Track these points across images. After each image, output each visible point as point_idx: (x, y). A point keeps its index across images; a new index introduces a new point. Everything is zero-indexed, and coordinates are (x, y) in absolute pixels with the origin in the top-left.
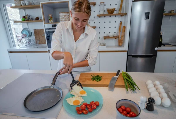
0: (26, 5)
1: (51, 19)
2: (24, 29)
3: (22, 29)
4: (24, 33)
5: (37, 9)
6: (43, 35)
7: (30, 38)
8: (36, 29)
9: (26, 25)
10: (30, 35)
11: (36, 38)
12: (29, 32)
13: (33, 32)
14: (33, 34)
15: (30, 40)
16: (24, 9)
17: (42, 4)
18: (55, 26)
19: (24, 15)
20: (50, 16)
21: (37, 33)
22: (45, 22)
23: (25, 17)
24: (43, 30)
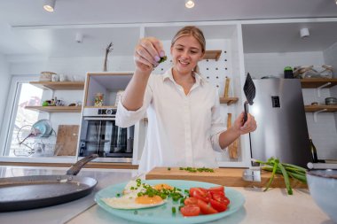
0: (59, 81)
1: (99, 101)
2: (39, 121)
3: (37, 121)
4: (38, 128)
5: (77, 91)
6: (74, 134)
7: (46, 141)
9: (46, 116)
10: (48, 135)
11: (57, 142)
12: (47, 127)
13: (56, 129)
14: (53, 133)
15: (44, 146)
16: (54, 90)
17: (89, 75)
18: (104, 112)
19: (50, 99)
20: (99, 94)
21: (64, 132)
22: (86, 105)
23: (49, 102)
24: (78, 126)
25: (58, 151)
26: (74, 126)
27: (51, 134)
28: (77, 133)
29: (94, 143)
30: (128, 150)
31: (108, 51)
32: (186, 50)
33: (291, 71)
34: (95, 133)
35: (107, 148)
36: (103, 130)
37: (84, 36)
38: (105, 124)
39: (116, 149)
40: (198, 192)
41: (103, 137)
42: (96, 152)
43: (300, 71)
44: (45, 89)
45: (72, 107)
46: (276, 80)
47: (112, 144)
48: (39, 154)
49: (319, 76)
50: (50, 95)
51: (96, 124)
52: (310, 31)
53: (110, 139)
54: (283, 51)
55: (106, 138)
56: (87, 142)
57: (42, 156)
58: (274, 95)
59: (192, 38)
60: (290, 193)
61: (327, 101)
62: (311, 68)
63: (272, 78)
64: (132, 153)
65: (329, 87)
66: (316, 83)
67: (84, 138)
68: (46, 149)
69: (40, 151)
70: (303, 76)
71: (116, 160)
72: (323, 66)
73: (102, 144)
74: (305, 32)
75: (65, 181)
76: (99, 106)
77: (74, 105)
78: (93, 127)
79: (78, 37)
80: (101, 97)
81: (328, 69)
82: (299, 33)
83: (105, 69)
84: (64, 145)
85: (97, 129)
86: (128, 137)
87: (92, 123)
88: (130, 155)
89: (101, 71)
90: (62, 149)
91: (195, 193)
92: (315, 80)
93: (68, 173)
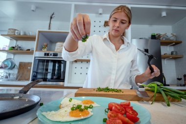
0: (20, 34)
1: (45, 48)
2: (7, 59)
3: (5, 59)
4: (6, 63)
6: (29, 68)
7: (11, 72)
8: (22, 62)
9: (12, 56)
10: (12, 67)
11: (18, 72)
12: (12, 63)
13: (17, 64)
14: (16, 67)
15: (9, 74)
16: (17, 40)
17: (39, 32)
18: (48, 54)
19: (14, 46)
20: (45, 44)
21: (23, 66)
22: (36, 50)
23: (14, 48)
24: (31, 63)
25: (19, 78)
26: (29, 63)
27: (14, 67)
28: (31, 67)
29: (41, 73)
30: (62, 78)
31: (51, 18)
32: (118, 21)
33: (155, 36)
34: (42, 67)
35: (49, 76)
36: (47, 66)
37: (37, 8)
38: (48, 62)
39: (55, 77)
40: (116, 107)
41: (47, 70)
42: (42, 79)
43: (159, 36)
44: (11, 40)
45: (28, 51)
46: (147, 40)
47: (52, 74)
48: (6, 79)
49: (169, 39)
50: (14, 43)
51: (43, 62)
52: (167, 14)
53: (51, 71)
54: (151, 24)
55: (49, 71)
56: (37, 73)
57: (9, 80)
58: (146, 48)
59: (123, 14)
60: (169, 105)
61: (172, 53)
62: (165, 35)
63: (145, 39)
64: (64, 79)
65: (173, 45)
66: (167, 43)
67: (35, 70)
68: (11, 76)
69: (7, 77)
70: (161, 38)
71: (55, 83)
72: (172, 34)
73: (46, 74)
74: (164, 14)
75: (18, 97)
76: (45, 51)
77: (29, 50)
78: (41, 63)
79: (33, 8)
80: (47, 46)
81: (174, 35)
82: (161, 14)
83: (49, 29)
84: (23, 74)
85: (43, 65)
86: (62, 70)
87: (40, 61)
88: (63, 80)
89: (46, 30)
90: (21, 77)
91: (113, 108)
92: (167, 41)
93: (21, 92)
